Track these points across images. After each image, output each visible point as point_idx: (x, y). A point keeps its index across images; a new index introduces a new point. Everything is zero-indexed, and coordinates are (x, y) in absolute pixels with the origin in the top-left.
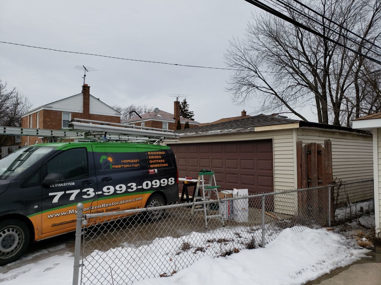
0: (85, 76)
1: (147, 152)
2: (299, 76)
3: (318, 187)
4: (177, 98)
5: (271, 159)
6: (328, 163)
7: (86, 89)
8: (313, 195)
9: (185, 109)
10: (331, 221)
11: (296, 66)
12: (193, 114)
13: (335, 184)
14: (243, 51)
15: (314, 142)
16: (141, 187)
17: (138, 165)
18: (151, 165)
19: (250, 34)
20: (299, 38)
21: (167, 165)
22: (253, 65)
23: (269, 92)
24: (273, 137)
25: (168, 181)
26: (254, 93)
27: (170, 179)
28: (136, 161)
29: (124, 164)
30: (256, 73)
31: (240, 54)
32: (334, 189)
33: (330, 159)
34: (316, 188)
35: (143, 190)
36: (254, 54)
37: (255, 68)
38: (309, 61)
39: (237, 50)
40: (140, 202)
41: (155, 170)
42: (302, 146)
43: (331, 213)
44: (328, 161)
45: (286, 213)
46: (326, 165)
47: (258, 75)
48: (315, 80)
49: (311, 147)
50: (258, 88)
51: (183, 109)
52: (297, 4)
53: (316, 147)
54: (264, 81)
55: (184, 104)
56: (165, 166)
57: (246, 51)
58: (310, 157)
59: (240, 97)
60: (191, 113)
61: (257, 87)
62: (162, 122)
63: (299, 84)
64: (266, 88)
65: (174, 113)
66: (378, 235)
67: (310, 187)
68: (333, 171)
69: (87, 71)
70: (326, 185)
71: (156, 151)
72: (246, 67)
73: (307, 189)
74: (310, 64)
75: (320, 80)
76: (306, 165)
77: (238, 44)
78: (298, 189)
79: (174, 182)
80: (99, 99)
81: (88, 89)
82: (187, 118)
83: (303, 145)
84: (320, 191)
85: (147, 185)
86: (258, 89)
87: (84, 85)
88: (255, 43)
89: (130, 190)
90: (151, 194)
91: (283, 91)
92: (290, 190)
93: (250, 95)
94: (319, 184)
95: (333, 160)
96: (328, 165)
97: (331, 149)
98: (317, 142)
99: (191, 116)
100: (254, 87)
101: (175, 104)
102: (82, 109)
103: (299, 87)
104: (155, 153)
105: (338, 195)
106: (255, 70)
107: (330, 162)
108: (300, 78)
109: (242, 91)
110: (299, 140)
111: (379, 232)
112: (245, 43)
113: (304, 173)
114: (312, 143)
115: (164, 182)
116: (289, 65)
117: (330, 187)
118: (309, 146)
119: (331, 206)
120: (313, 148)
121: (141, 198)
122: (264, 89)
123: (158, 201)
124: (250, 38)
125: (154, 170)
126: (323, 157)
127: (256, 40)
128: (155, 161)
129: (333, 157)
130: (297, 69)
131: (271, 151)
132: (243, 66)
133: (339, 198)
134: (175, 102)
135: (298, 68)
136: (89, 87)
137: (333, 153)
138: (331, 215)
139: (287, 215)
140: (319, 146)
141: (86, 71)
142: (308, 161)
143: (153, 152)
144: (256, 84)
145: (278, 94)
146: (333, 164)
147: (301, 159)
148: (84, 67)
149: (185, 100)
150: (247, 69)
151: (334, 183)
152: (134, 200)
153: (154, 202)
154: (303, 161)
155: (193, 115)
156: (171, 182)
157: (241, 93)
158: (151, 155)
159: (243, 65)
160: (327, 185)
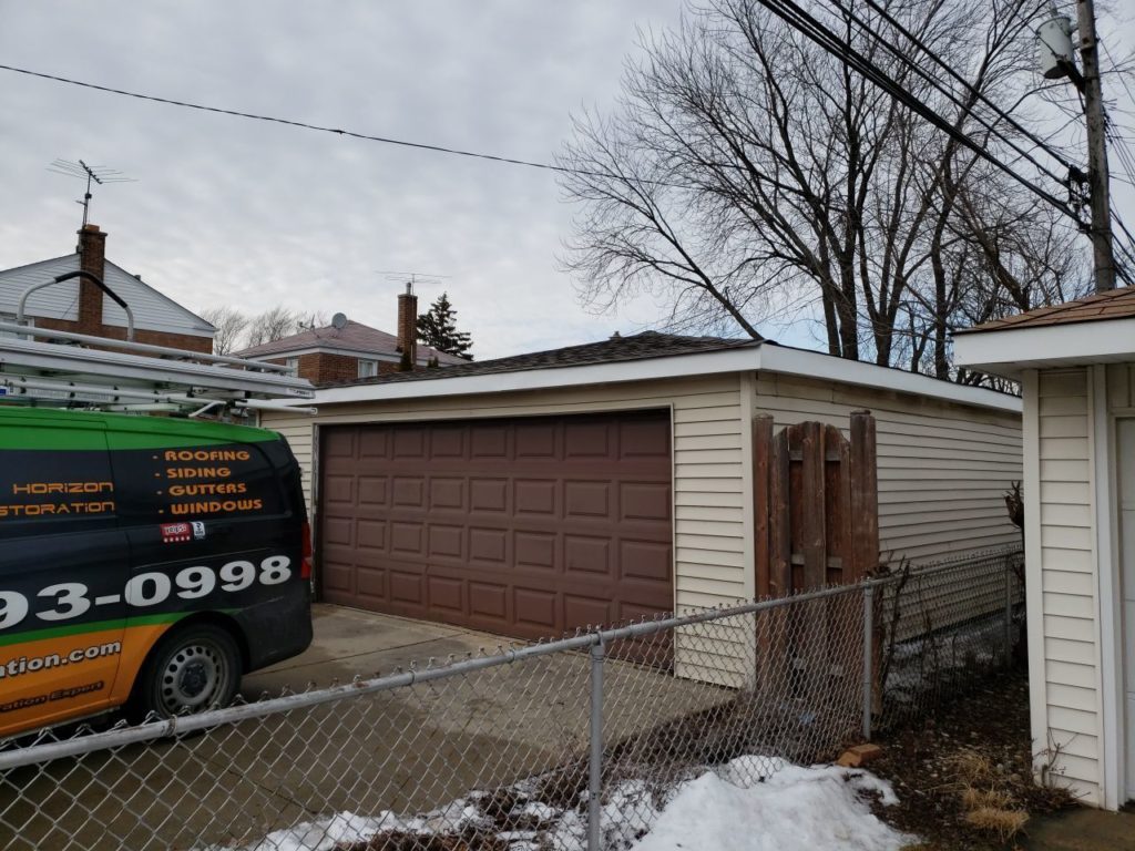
0: (88, 196)
1: (161, 452)
2: (777, 232)
3: (827, 591)
4: (409, 285)
5: (665, 482)
6: (864, 498)
7: (91, 240)
8: (807, 621)
9: (446, 325)
10: (872, 715)
11: (766, 199)
12: (468, 340)
13: (885, 577)
14: (611, 150)
15: (813, 419)
16: (115, 598)
17: (108, 507)
18: (173, 507)
19: (633, 99)
20: (776, 115)
21: (260, 506)
22: (641, 192)
23: (688, 280)
24: (674, 400)
25: (259, 571)
26: (646, 280)
27: (267, 564)
28: (98, 487)
29: (25, 499)
30: (652, 218)
31: (606, 159)
32: (882, 594)
33: (869, 483)
34: (818, 594)
35: (125, 611)
36: (643, 161)
37: (649, 202)
38: (806, 187)
39: (596, 145)
40: (111, 662)
41: (195, 524)
42: (771, 433)
43: (872, 686)
44: (864, 491)
45: (718, 681)
46: (856, 504)
47: (658, 225)
48: (822, 243)
49: (804, 437)
50: (658, 264)
51: (437, 324)
52: (770, 16)
53: (822, 436)
54: (675, 243)
55: (442, 310)
56: (245, 507)
57: (623, 151)
58: (801, 476)
59: (604, 289)
60: (465, 336)
61: (654, 263)
62: (356, 359)
63: (776, 254)
64: (680, 266)
65: (400, 331)
66: (1043, 776)
67: (799, 593)
68: (882, 523)
69: (98, 180)
70: (856, 580)
71: (209, 449)
72: (621, 201)
73: (787, 599)
74: (806, 193)
75: (835, 242)
76: (786, 503)
77: (596, 127)
78: (757, 600)
79: (286, 574)
80: (137, 278)
81: (100, 242)
82: (452, 351)
83: (777, 430)
84: (833, 602)
85: (149, 589)
86: (657, 268)
87: (84, 226)
88: (648, 126)
89: (50, 615)
90: (170, 625)
91: (730, 275)
92: (717, 607)
93: (633, 286)
94: (833, 574)
95: (881, 486)
96: (864, 504)
97: (875, 447)
98: (825, 421)
99: (464, 347)
100: (646, 260)
101: (400, 303)
102: (76, 309)
103: (775, 264)
104: (202, 456)
105: (897, 617)
106: (646, 207)
107: (869, 494)
108: (780, 240)
109: (608, 271)
110: (762, 411)
111: (1048, 763)
112: (619, 124)
113: (778, 534)
114: (806, 423)
115: (240, 574)
116: (749, 200)
117: (869, 588)
118: (796, 435)
119: (872, 658)
120: (810, 441)
121: (118, 645)
122: (674, 270)
123: (208, 653)
124: (632, 109)
125: (191, 528)
126: (845, 477)
127: (651, 120)
128: (199, 489)
129: (881, 474)
130: (770, 212)
131: (665, 452)
132: (613, 197)
133: (900, 625)
134: (401, 297)
135: (775, 209)
136: (103, 236)
137: (880, 463)
138: (871, 692)
139: (722, 687)
140: (831, 435)
141: (93, 181)
142: (793, 490)
143: (193, 450)
144: (651, 253)
145: (713, 283)
146: (881, 498)
147: (769, 482)
148: (86, 168)
149: (445, 296)
150: (624, 205)
151: (883, 570)
152: (77, 655)
153: (187, 658)
154: (776, 489)
155: (467, 343)
156: (275, 575)
157: (605, 279)
158: (179, 464)
159: (614, 193)
160: (859, 581)
